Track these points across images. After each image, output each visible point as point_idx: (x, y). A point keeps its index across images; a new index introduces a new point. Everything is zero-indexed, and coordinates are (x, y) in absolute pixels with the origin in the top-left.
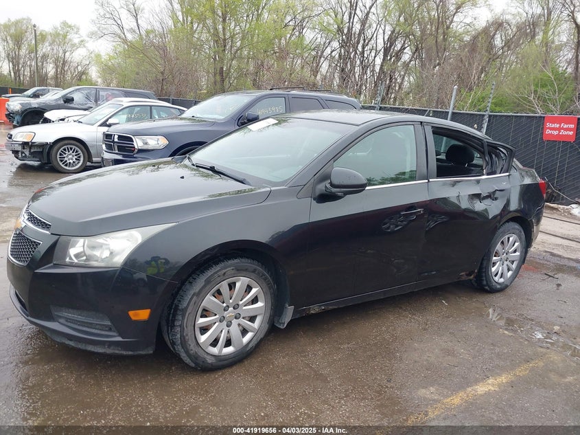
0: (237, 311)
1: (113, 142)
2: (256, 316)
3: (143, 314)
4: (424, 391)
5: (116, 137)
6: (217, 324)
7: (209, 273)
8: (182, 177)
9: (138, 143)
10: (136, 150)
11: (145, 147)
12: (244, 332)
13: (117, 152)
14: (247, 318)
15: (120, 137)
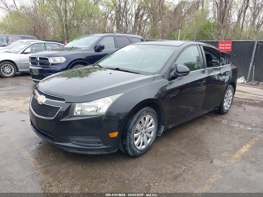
0: (146, 130)
1: (37, 61)
2: (151, 132)
3: (115, 134)
4: (223, 154)
5: (38, 58)
6: (140, 136)
7: (138, 114)
8: (111, 74)
9: (51, 61)
10: (50, 64)
11: (55, 62)
12: (148, 138)
13: (39, 65)
14: (149, 133)
15: (40, 58)
